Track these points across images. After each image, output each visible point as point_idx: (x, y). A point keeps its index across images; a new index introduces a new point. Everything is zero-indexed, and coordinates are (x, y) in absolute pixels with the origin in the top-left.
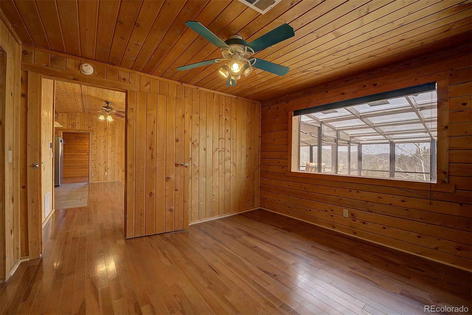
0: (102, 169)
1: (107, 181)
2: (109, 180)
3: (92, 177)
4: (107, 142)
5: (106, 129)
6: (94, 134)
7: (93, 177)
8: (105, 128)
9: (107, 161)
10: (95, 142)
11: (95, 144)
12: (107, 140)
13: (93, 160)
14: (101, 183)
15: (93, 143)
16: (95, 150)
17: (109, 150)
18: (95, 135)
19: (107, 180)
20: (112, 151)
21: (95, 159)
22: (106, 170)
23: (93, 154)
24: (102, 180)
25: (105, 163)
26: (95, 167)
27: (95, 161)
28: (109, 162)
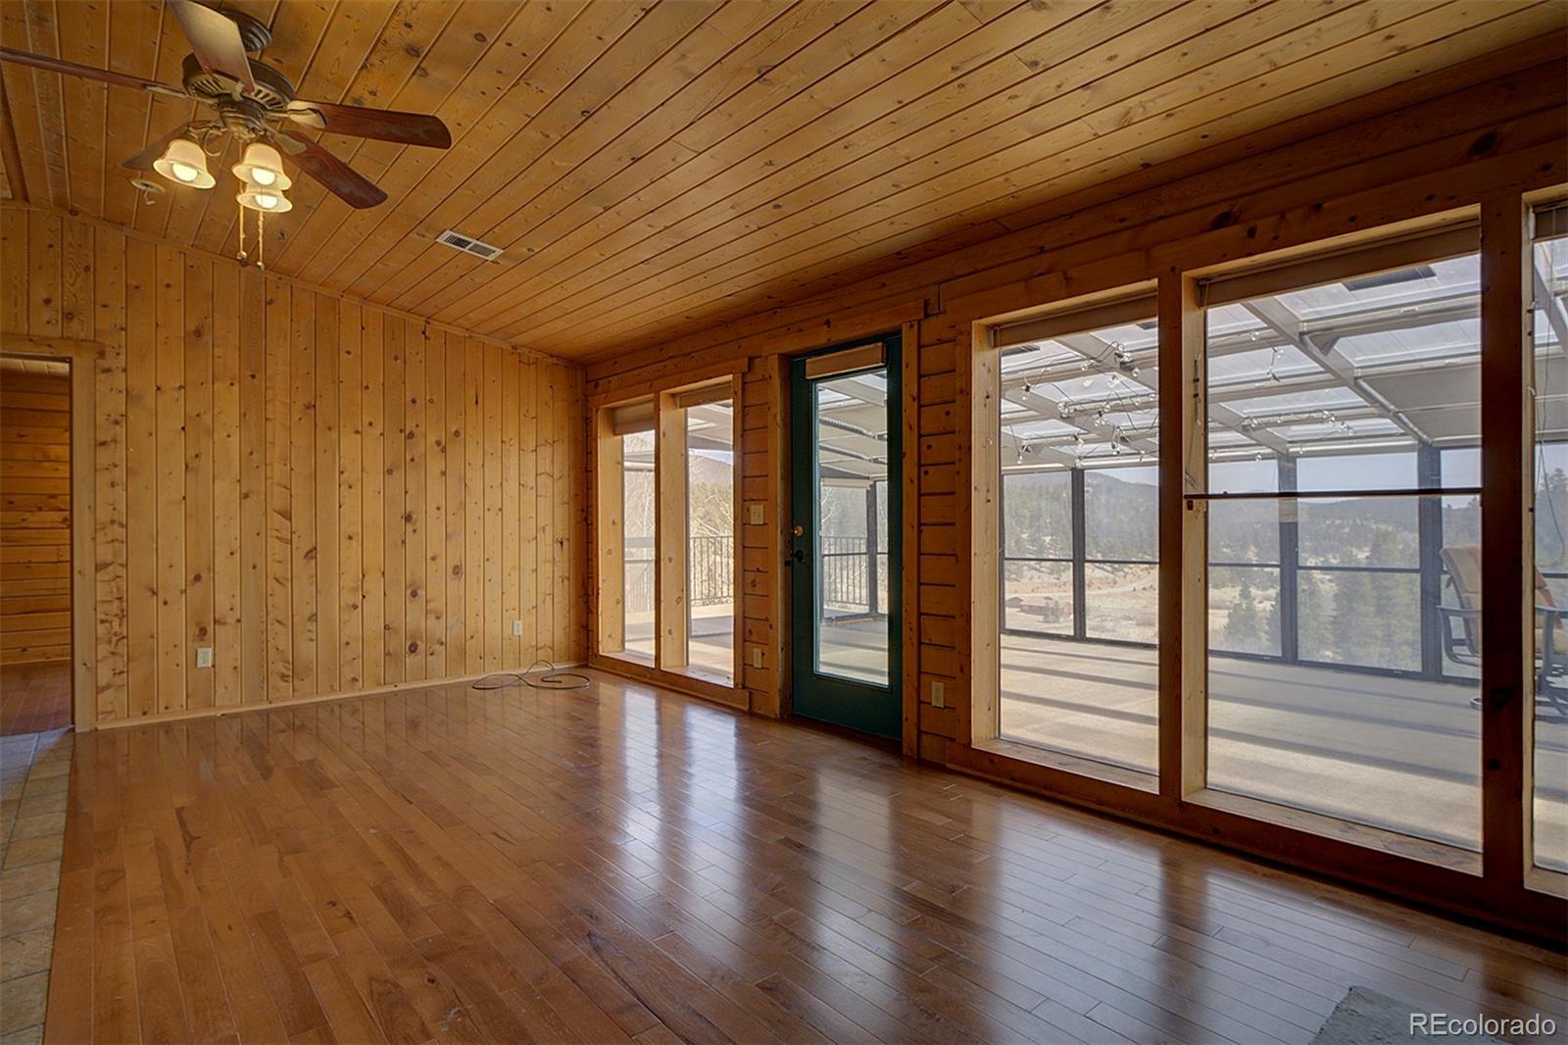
0: (174, 622)
1: (212, 713)
2: (231, 699)
3: (99, 690)
4: (211, 432)
5: (198, 333)
6: (107, 371)
7: (108, 687)
8: (192, 327)
9: (211, 568)
10: (120, 430)
11: (114, 441)
12: (207, 419)
13: (106, 565)
14: (167, 728)
15: (101, 438)
16: (120, 490)
17: (225, 490)
18: (120, 380)
19: (211, 705)
20: (246, 496)
21: (116, 554)
22: (203, 632)
23: (104, 514)
24: (177, 709)
25: (198, 578)
26: (123, 615)
27: (122, 572)
28: (226, 570)
